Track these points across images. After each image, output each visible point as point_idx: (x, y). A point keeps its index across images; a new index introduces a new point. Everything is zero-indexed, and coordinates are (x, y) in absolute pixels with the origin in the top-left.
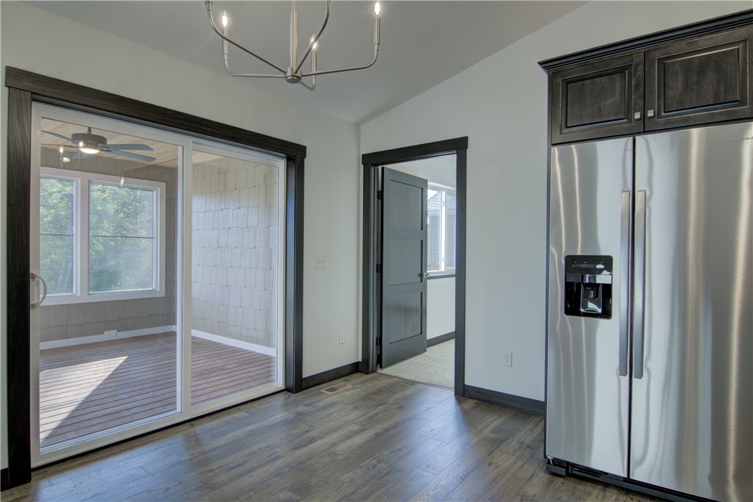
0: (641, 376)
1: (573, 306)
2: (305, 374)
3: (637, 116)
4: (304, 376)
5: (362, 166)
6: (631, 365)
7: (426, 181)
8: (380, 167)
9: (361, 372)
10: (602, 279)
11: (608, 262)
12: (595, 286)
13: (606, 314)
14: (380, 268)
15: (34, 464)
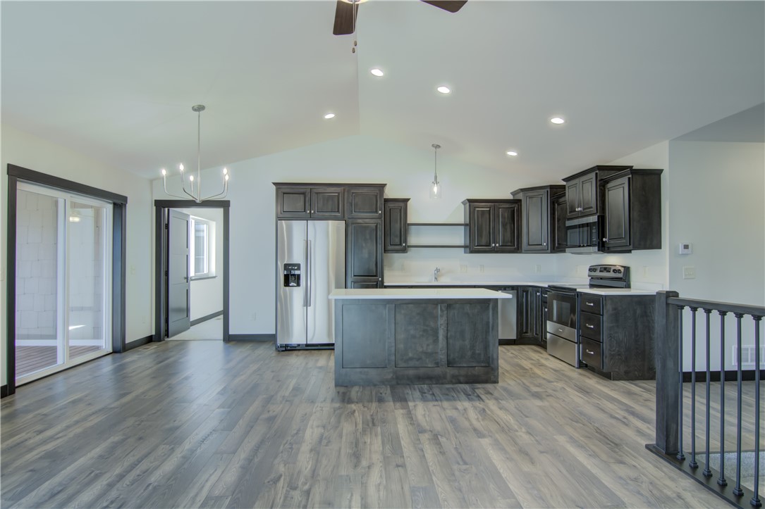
0: (310, 306)
1: (287, 284)
2: (127, 341)
3: (308, 212)
4: (127, 342)
5: (154, 208)
6: (307, 303)
7: (189, 215)
8: (166, 209)
9: (154, 341)
10: (297, 272)
11: (298, 266)
12: (294, 275)
13: (298, 285)
14: (167, 274)
15: (17, 385)
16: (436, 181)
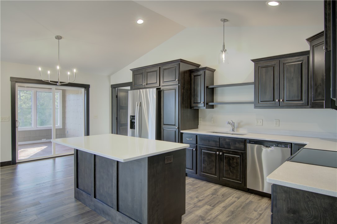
8: (116, 88)
14: (117, 119)
15: (17, 162)
16: (224, 50)
